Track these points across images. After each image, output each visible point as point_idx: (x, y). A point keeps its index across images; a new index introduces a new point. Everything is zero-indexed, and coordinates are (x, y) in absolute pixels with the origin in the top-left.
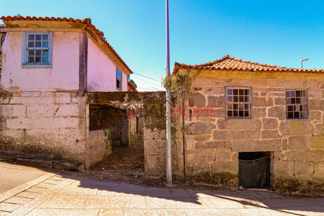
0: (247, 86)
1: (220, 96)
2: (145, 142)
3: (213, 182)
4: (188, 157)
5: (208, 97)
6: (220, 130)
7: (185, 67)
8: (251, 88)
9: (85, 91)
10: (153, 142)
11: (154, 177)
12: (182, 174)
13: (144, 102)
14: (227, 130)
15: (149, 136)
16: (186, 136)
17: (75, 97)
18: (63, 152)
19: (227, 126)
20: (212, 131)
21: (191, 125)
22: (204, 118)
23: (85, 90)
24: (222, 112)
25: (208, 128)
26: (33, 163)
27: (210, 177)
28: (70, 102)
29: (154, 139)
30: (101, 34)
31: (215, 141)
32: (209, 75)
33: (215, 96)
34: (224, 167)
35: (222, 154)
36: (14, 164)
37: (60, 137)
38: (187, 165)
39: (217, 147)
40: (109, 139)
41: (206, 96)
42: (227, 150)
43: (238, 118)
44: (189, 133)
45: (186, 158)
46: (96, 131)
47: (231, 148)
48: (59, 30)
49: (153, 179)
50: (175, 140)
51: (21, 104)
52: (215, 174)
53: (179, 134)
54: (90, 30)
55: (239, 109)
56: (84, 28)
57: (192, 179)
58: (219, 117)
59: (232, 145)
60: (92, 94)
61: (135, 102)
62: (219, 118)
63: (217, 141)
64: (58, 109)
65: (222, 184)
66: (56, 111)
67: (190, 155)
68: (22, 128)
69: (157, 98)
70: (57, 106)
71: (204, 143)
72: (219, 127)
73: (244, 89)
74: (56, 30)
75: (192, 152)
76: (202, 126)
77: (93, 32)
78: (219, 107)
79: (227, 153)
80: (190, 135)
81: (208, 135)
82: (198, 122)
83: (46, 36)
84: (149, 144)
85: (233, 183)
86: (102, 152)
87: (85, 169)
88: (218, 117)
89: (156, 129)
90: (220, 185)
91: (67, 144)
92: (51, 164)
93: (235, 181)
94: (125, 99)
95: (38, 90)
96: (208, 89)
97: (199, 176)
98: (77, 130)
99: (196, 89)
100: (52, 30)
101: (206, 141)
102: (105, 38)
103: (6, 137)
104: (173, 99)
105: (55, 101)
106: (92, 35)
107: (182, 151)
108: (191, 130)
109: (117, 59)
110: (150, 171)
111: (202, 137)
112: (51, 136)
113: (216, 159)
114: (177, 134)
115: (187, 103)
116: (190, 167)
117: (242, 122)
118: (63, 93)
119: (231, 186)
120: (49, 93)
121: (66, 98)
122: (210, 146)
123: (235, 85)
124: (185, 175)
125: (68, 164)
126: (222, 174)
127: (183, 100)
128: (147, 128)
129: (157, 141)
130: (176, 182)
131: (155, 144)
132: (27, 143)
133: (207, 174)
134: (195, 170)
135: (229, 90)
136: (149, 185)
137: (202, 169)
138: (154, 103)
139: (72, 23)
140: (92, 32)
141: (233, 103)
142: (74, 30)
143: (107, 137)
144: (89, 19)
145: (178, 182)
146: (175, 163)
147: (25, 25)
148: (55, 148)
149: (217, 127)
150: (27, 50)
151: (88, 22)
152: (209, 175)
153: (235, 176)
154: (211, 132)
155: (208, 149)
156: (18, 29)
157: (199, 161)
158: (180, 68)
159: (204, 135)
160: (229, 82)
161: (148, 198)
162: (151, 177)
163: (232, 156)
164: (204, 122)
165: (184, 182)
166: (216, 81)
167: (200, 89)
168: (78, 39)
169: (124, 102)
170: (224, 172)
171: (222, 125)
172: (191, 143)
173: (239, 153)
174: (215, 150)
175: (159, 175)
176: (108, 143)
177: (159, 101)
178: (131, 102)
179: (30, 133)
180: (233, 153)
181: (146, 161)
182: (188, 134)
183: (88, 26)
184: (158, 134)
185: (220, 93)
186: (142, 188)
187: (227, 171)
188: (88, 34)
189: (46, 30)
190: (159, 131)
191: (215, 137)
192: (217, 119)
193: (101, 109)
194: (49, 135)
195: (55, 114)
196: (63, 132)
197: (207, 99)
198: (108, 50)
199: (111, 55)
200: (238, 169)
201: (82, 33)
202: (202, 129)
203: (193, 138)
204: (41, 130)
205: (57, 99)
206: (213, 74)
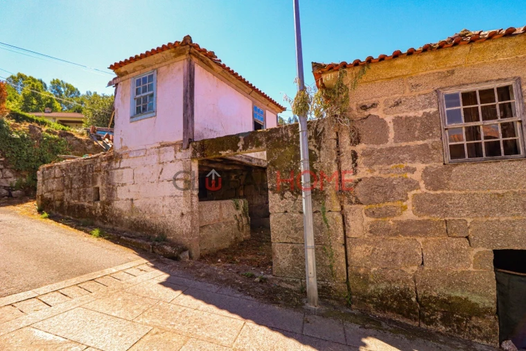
0: (505, 77)
1: (424, 113)
2: (272, 218)
3: (422, 318)
4: (354, 251)
5: (393, 120)
6: (432, 192)
7: (332, 68)
8: (518, 80)
9: (191, 141)
10: (284, 219)
11: (289, 286)
12: (343, 287)
13: (267, 147)
14: (451, 192)
15: (276, 207)
16: (347, 207)
17: (180, 151)
18: (167, 230)
19: (451, 183)
20: (410, 194)
21: (357, 183)
22: (387, 167)
23: (190, 139)
24: (435, 148)
25: (399, 190)
26: (134, 243)
27: (411, 303)
28: (174, 159)
29: (286, 212)
30: (211, 55)
31: (420, 219)
32: (393, 73)
33: (412, 114)
34: (450, 284)
35: (442, 251)
36: (116, 244)
37: (165, 208)
38: (352, 268)
39: (426, 234)
40: (244, 214)
41: (389, 119)
42: (455, 243)
43: (484, 162)
44: (353, 200)
45: (349, 253)
46: (218, 202)
47: (467, 237)
48: (164, 64)
49: (287, 289)
50: (324, 213)
51: (129, 167)
52: (425, 298)
53: (333, 203)
54: (195, 52)
55: (486, 138)
56: (187, 52)
57: (365, 301)
58: (427, 162)
59: (470, 230)
60: (198, 144)
61: (254, 148)
62: (427, 165)
63: (426, 218)
64: (162, 169)
65: (446, 326)
66: (161, 173)
67: (359, 248)
68: (130, 198)
69: (288, 137)
70: (161, 165)
71: (391, 222)
72: (427, 184)
73: (495, 86)
74: (160, 65)
75: (364, 241)
76: (383, 184)
77: (201, 54)
78: (424, 139)
79: (457, 249)
80: (357, 205)
81: (398, 204)
82: (373, 177)
83: (151, 77)
84: (279, 222)
85: (480, 330)
86: (230, 235)
87: (191, 257)
88: (423, 163)
89: (288, 194)
90: (442, 328)
91: (172, 220)
92: (151, 246)
93: (489, 323)
94: (239, 145)
95: (144, 147)
96: (393, 103)
97: (382, 298)
98: (182, 198)
99: (364, 108)
100: (157, 66)
101: (395, 218)
102: (220, 61)
103: (116, 210)
104: (317, 136)
105: (160, 159)
106: (202, 60)
107: (340, 238)
108: (358, 194)
109: (251, 90)
110: (282, 273)
111: (384, 210)
112: (156, 208)
113: (425, 263)
114: (327, 202)
115: (346, 139)
116: (360, 275)
117: (497, 171)
118: (167, 148)
119: (475, 336)
120: (153, 150)
121: (169, 154)
122: (404, 228)
123: (467, 81)
124: (349, 289)
125: (168, 249)
126: (444, 301)
127: (337, 133)
128: (274, 193)
129: (292, 217)
130: (332, 301)
131: (288, 222)
132: (134, 217)
133: (403, 296)
134: (373, 283)
135: (448, 97)
136: (272, 299)
137: (390, 282)
138: (284, 147)
139: (173, 49)
140: (199, 55)
141: (463, 125)
142: (178, 58)
143: (240, 212)
144: (188, 36)
145: (336, 303)
146: (328, 263)
147: (132, 69)
148: (159, 224)
149: (422, 184)
150: (135, 99)
151: (188, 42)
152: (409, 299)
153: (486, 312)
154: (407, 198)
155: (402, 238)
156: (127, 76)
157: (380, 264)
158: (323, 72)
159: (389, 204)
160: (445, 77)
161: (250, 323)
162: (284, 285)
163: (472, 259)
164: (389, 175)
165: (349, 306)
166: (412, 81)
167: (374, 105)
168: (182, 70)
169: (238, 151)
170: (450, 298)
171: (434, 180)
172: (359, 221)
173: (495, 252)
174: (420, 240)
175: (297, 283)
176: (242, 221)
177: (292, 142)
178: (249, 149)
179: (137, 204)
180: (475, 251)
181: (274, 254)
182: (351, 202)
183: (191, 47)
184: (293, 202)
185: (424, 107)
186: (251, 303)
187: (459, 294)
188: (194, 59)
189: (150, 69)
190: (295, 198)
191: (419, 209)
192: (420, 166)
193: (243, 171)
194: (154, 206)
195: (159, 178)
196: (167, 202)
197: (391, 125)
198: (233, 79)
199: (240, 86)
200: (494, 294)
201: (186, 60)
202: (382, 191)
203: (363, 211)
204: (146, 200)
205: (162, 156)
206: (401, 66)
